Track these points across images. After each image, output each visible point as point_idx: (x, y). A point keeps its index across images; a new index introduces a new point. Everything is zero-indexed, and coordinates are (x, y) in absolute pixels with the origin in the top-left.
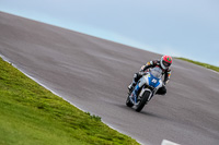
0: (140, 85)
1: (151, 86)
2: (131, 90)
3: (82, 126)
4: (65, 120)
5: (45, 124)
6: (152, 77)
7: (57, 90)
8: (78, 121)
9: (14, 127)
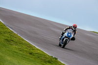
0: (64, 37)
1: (68, 37)
2: (60, 39)
3: (49, 62)
4: (42, 59)
5: (33, 61)
6: (69, 33)
7: (38, 46)
8: (47, 60)
9: (19, 63)
